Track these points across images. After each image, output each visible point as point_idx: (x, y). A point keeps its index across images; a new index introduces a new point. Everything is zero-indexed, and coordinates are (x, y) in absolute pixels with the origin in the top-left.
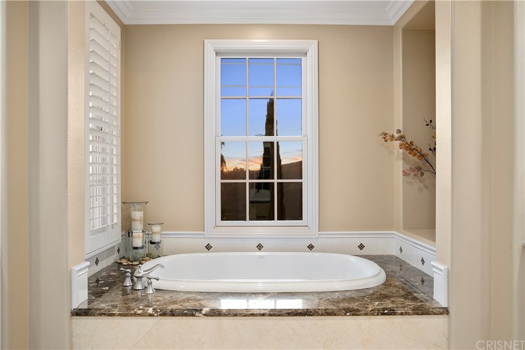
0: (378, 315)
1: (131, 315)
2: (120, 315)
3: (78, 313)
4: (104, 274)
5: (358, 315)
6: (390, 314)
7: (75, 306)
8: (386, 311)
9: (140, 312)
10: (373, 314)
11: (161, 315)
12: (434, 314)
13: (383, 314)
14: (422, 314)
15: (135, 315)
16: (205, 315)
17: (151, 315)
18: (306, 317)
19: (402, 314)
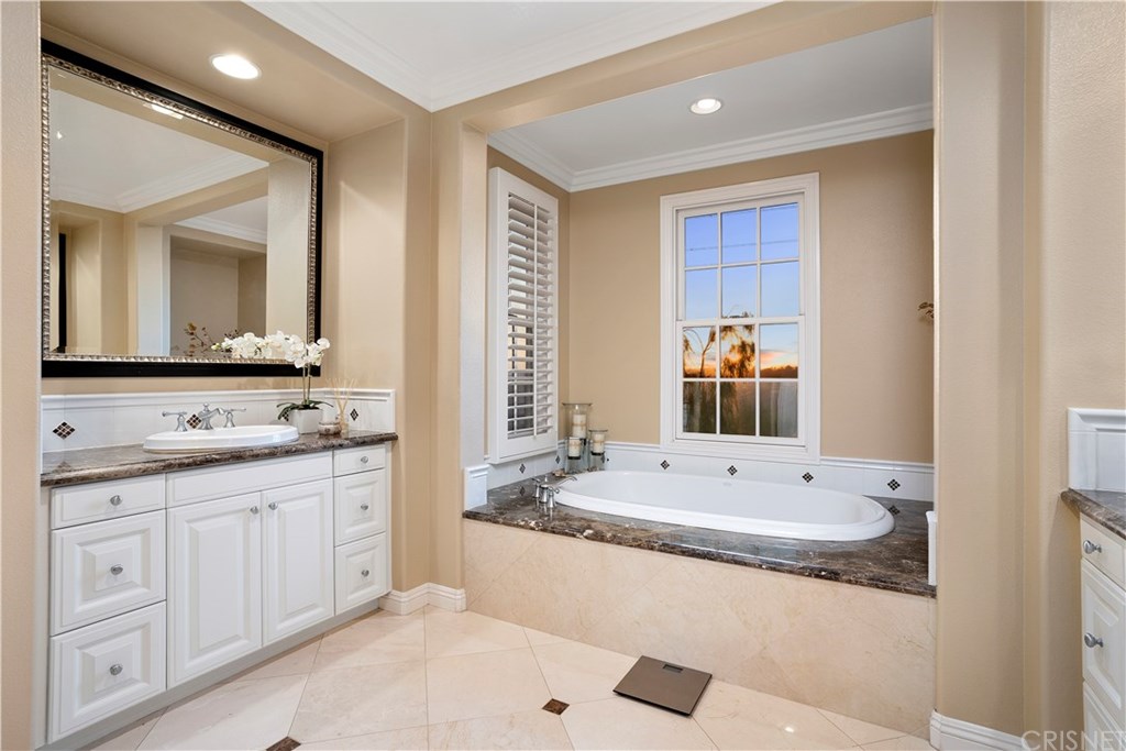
0: (810, 575)
1: (514, 526)
2: (504, 524)
3: (471, 515)
4: (527, 483)
5: (779, 571)
6: (830, 579)
7: (468, 507)
8: (823, 573)
9: (522, 523)
10: (802, 574)
11: (542, 530)
12: (907, 592)
13: (818, 576)
14: (884, 588)
15: (518, 526)
16: (586, 537)
17: (532, 529)
18: (706, 561)
19: (849, 582)
